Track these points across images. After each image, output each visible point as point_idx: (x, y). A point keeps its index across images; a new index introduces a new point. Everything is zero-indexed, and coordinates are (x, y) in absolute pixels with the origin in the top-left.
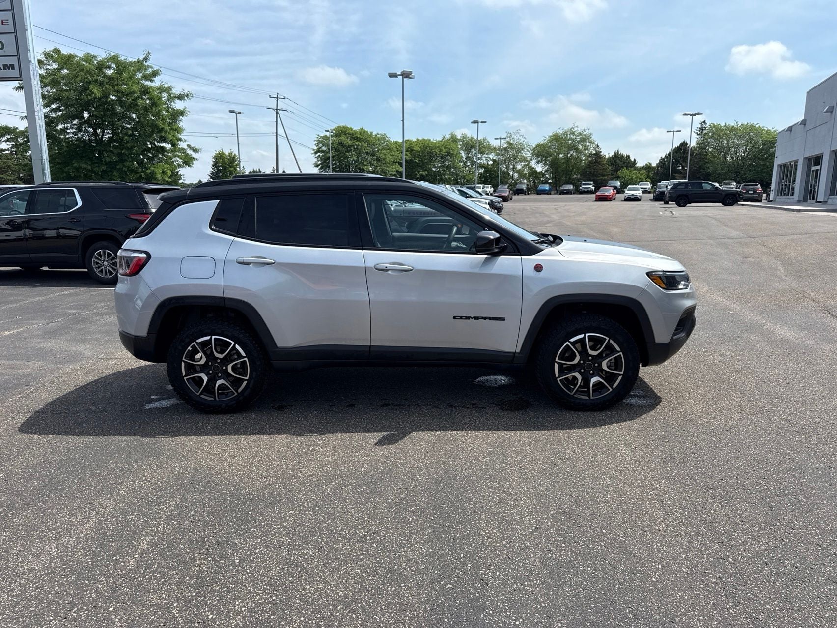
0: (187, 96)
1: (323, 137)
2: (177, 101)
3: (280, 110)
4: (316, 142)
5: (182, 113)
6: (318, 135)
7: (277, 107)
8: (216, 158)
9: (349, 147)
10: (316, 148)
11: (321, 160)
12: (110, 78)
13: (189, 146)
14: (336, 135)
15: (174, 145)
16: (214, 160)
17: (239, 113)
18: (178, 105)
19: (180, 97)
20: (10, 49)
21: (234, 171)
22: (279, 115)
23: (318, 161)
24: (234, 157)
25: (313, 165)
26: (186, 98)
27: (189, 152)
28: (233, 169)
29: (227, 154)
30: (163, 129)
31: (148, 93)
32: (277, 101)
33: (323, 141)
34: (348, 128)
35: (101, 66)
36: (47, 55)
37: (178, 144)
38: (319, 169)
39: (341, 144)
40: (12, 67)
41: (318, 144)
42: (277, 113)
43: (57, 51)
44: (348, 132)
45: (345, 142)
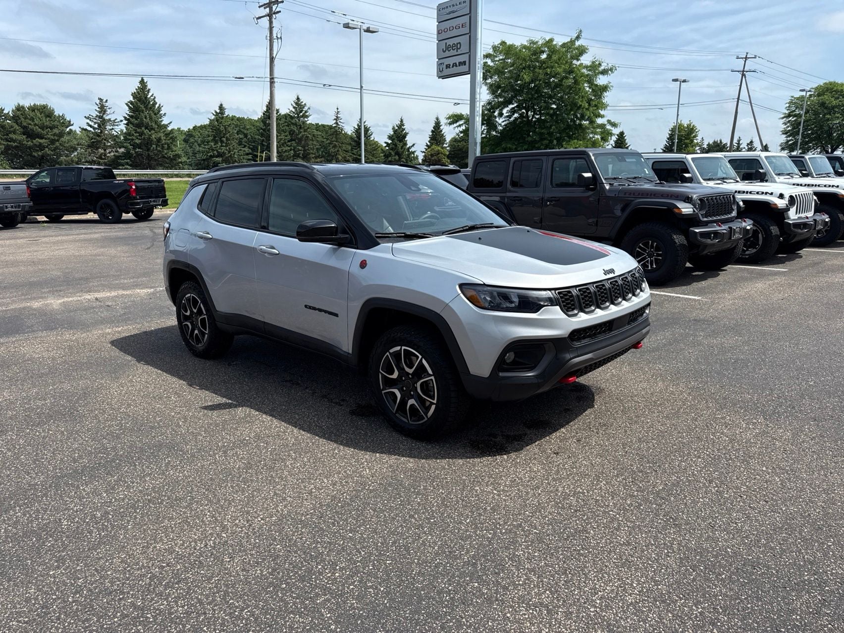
0: (611, 70)
1: (798, 99)
2: (601, 76)
3: (747, 71)
4: (788, 105)
5: (605, 88)
6: (792, 97)
7: (744, 68)
8: (673, 130)
9: (833, 107)
10: (787, 112)
11: (792, 125)
12: (543, 62)
13: (609, 121)
14: (819, 95)
15: (592, 122)
16: (670, 133)
17: (684, 81)
18: (601, 80)
19: (604, 72)
20: (464, 48)
21: (690, 144)
22: (745, 77)
23: (788, 127)
24: (692, 129)
25: (781, 133)
26: (610, 72)
27: (609, 127)
28: (688, 141)
29: (686, 126)
30: (581, 105)
31: (572, 72)
32: (745, 61)
33: (796, 103)
34: (837, 84)
35: (538, 52)
36: (495, 48)
37: (595, 121)
38: (786, 137)
39: (823, 104)
40: (464, 63)
41: (789, 107)
42: (743, 75)
43: (503, 43)
44: (835, 88)
45: (827, 102)
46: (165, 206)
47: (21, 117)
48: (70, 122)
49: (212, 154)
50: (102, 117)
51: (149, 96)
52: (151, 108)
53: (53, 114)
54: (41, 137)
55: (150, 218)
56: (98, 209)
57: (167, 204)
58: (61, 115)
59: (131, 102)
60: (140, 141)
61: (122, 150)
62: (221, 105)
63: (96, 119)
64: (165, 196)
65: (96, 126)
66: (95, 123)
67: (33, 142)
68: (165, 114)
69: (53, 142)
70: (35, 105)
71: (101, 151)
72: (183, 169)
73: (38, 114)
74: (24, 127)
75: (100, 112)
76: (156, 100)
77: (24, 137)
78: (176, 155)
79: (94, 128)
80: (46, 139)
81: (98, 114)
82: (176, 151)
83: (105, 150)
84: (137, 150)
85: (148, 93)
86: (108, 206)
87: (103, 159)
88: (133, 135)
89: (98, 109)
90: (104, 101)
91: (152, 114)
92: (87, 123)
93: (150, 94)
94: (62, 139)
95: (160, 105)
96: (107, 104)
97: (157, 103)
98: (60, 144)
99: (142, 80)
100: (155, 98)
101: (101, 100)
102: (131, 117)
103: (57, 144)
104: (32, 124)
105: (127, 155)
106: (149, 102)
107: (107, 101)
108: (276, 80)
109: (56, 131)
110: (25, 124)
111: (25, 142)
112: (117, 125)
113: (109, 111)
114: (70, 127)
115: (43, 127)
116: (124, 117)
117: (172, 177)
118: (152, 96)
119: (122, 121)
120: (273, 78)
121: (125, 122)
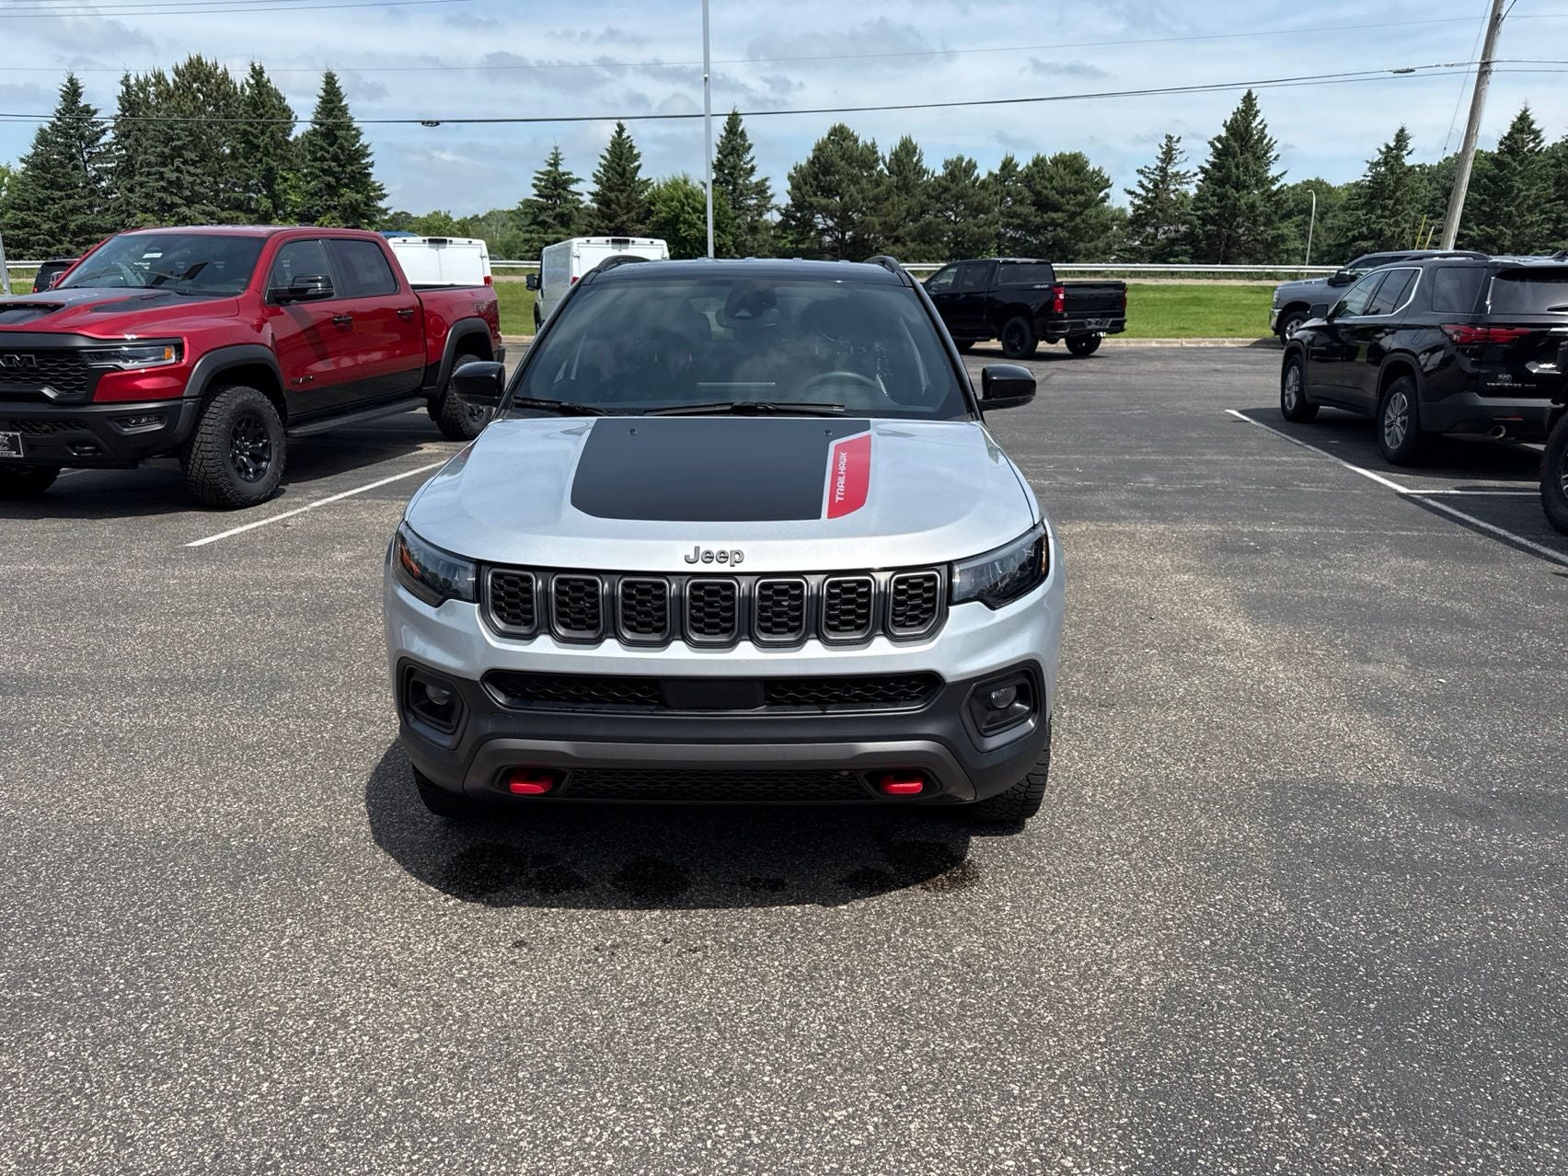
46: (1117, 332)
47: (1036, 176)
48: (1108, 180)
49: (1356, 233)
50: (1165, 169)
51: (1253, 125)
52: (1252, 147)
53: (1084, 168)
54: (1056, 209)
55: (1095, 353)
56: (1003, 336)
57: (1122, 330)
58: (1097, 169)
59: (1219, 139)
60: (1216, 211)
61: (1183, 229)
62: (1402, 130)
63: (1153, 173)
64: (1123, 314)
65: (1151, 186)
66: (1151, 180)
67: (1042, 218)
68: (1278, 156)
69: (1072, 216)
70: (1061, 155)
71: (1150, 230)
72: (1288, 263)
73: (1061, 170)
74: (1038, 194)
75: (1163, 161)
76: (1266, 131)
77: (1033, 209)
78: (1279, 236)
79: (1148, 190)
80: (1063, 212)
81: (1160, 164)
82: (1279, 229)
83: (1157, 229)
84: (1209, 227)
85: (1254, 118)
86: (1018, 328)
87: (1149, 245)
88: (1207, 200)
89: (1161, 156)
90: (1175, 139)
91: (1250, 160)
92: (1140, 182)
93: (1258, 120)
94: (1087, 212)
95: (1271, 139)
96: (1178, 146)
97: (1266, 136)
98: (1083, 221)
99: (1249, 93)
100: (1265, 126)
101: (1169, 138)
102: (1213, 165)
103: (1078, 220)
104: (1049, 186)
105: (1190, 238)
106: (1252, 136)
107: (1178, 141)
108: (1494, 67)
109: (1081, 198)
110: (1039, 188)
111: (1032, 218)
112: (1187, 183)
113: (1179, 158)
114: (1106, 190)
115: (1062, 192)
116: (1200, 167)
117: (1260, 279)
118: (1260, 124)
119: (1196, 174)
120: (1488, 63)
121: (1201, 176)
